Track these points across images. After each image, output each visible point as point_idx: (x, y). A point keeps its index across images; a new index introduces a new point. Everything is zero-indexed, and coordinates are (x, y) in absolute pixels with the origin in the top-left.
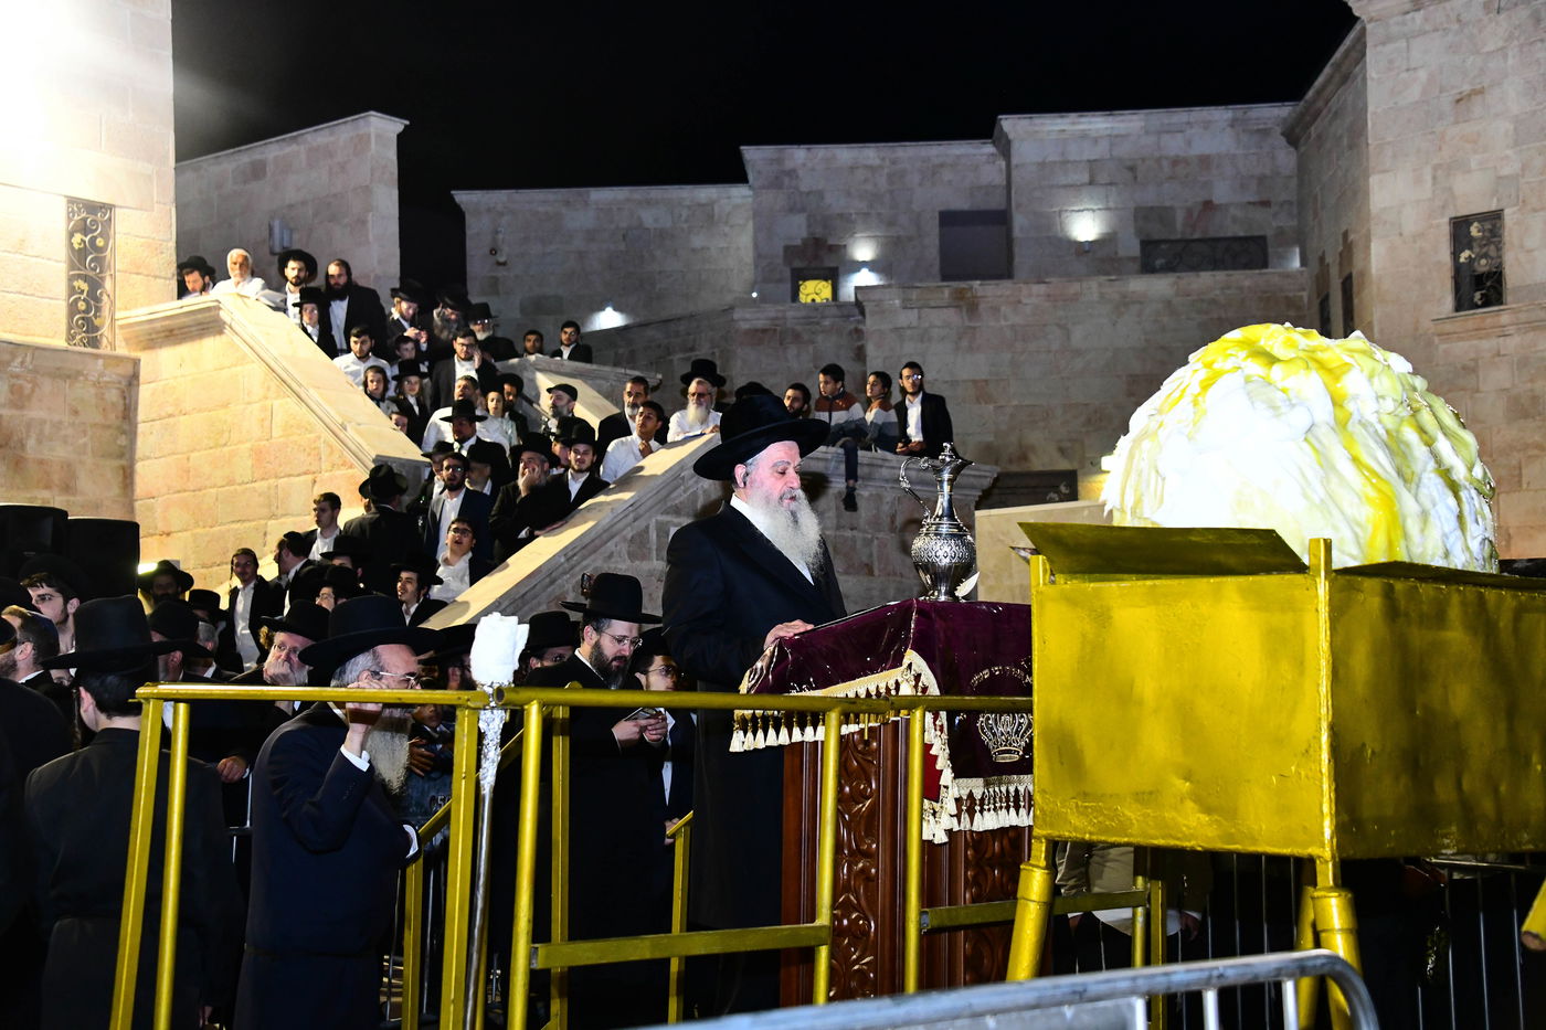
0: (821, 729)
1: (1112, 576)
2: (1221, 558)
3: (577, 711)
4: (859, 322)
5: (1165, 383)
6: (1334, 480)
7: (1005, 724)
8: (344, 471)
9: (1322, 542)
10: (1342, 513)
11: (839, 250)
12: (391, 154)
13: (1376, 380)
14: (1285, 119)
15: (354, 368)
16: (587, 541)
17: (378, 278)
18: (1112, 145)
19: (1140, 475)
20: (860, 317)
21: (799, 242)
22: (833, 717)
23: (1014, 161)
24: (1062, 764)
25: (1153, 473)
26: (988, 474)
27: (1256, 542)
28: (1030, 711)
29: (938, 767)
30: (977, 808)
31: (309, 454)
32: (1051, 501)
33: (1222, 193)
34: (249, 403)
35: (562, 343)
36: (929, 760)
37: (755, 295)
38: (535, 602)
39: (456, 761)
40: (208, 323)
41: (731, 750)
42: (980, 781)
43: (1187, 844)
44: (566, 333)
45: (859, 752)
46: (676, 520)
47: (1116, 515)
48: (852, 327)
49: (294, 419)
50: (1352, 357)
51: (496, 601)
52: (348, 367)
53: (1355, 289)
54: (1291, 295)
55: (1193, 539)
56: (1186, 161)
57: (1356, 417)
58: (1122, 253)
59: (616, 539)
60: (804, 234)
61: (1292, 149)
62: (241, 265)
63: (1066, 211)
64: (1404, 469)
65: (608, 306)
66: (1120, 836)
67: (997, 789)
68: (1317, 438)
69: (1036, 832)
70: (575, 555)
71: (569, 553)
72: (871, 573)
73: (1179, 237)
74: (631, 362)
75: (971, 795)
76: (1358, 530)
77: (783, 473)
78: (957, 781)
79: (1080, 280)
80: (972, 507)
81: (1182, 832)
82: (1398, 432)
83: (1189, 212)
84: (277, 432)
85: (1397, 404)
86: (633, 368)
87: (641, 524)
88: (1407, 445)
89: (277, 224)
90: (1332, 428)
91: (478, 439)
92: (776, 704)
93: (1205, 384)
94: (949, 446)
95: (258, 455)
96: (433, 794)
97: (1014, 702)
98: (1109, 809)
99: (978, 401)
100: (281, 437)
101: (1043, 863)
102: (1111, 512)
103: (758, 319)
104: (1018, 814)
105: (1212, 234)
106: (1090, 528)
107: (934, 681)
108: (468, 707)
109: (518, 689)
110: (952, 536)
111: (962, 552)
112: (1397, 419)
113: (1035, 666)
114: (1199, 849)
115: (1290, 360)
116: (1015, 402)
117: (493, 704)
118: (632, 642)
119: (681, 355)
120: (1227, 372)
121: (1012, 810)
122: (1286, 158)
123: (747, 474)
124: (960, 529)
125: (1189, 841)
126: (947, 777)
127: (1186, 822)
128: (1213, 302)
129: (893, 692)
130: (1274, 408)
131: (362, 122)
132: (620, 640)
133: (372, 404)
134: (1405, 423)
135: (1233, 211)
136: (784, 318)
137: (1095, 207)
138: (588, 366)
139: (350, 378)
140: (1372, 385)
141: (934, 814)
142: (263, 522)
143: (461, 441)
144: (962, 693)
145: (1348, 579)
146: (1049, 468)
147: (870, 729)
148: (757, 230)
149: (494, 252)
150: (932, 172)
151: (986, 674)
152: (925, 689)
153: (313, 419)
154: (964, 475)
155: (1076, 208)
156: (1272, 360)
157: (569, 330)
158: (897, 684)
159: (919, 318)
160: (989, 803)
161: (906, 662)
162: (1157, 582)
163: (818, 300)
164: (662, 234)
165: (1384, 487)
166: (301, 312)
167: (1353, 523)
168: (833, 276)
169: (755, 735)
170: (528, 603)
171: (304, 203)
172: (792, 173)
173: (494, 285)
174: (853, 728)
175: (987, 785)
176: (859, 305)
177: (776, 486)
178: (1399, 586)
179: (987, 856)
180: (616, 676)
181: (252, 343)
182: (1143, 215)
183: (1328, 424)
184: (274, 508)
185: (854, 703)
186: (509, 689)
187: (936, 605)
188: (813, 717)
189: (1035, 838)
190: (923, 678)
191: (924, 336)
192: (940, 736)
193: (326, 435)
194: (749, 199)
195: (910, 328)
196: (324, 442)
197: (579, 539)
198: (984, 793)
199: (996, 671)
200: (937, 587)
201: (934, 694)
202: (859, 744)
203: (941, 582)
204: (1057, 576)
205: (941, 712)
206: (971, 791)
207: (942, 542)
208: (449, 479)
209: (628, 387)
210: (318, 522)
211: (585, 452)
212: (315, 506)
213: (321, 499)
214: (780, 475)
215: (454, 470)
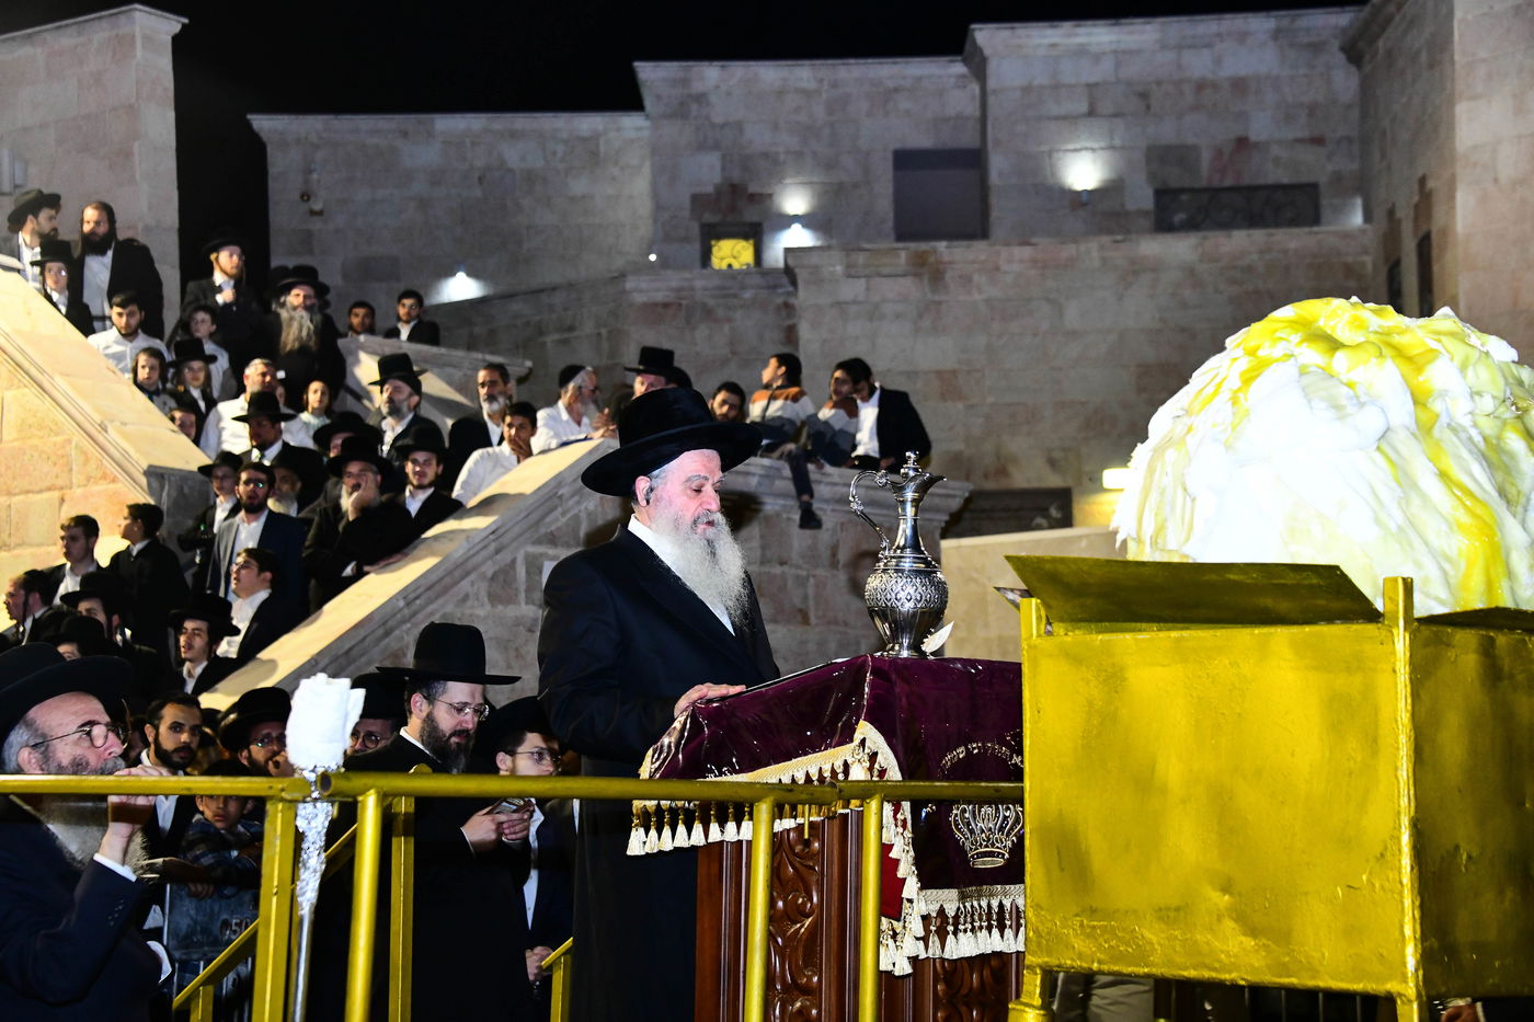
0: (746, 825)
1: (1126, 625)
2: (1267, 602)
3: (424, 802)
4: (789, 294)
5: (1194, 375)
6: (1416, 501)
7: (986, 820)
8: (102, 486)
9: (1400, 581)
10: (1426, 544)
11: (763, 200)
12: (165, 63)
13: (1470, 371)
14: (1344, 30)
15: (117, 349)
16: (434, 578)
17: (147, 229)
18: (1118, 65)
19: (1162, 493)
20: (791, 289)
21: (710, 189)
22: (763, 809)
23: (992, 83)
24: (1062, 870)
25: (1180, 491)
26: (958, 493)
27: (1315, 581)
28: (1019, 800)
29: (900, 874)
30: (950, 928)
31: (55, 464)
32: (1039, 528)
33: (1260, 127)
35: (399, 320)
36: (888, 866)
37: (653, 257)
38: (363, 660)
39: (265, 870)
41: (629, 853)
42: (953, 893)
43: (1226, 977)
44: (404, 306)
45: (796, 855)
46: (551, 552)
47: (1131, 546)
48: (780, 300)
49: (35, 416)
50: (1440, 341)
51: (312, 658)
52: (107, 347)
53: (1435, 253)
54: (1350, 259)
55: (1232, 577)
56: (1215, 86)
57: (1444, 420)
58: (1131, 206)
59: (473, 576)
60: (717, 178)
61: (1353, 69)
63: (1058, 151)
64: (1508, 487)
65: (458, 271)
66: (1137, 965)
67: (975, 903)
68: (1395, 449)
69: (1029, 960)
70: (417, 598)
71: (409, 595)
72: (805, 620)
73: (1204, 183)
74: (489, 342)
75: (941, 911)
76: (1447, 566)
77: (698, 491)
78: (924, 892)
79: (1075, 241)
80: (937, 534)
81: (1220, 961)
82: (1499, 438)
83: (1219, 153)
84: (8, 435)
85: (1497, 402)
86: (492, 353)
87: (505, 557)
88: (1512, 456)
90: (1413, 434)
91: (286, 445)
92: (687, 792)
93: (1248, 376)
94: (913, 456)
96: (225, 916)
97: (997, 790)
98: (1124, 930)
99: (943, 397)
100: (16, 440)
101: (1037, 1001)
102: (1124, 542)
103: (658, 290)
104: (1002, 936)
105: (1247, 181)
106: (1097, 563)
107: (895, 762)
108: (282, 800)
109: (350, 774)
110: (918, 573)
111: (930, 593)
112: (1498, 423)
113: (1027, 742)
114: (1243, 983)
115: (1358, 345)
116: (990, 400)
117: (315, 795)
118: (475, 711)
119: (556, 337)
120: (1276, 361)
121: (995, 931)
122: (1345, 81)
123: (652, 490)
124: (928, 564)
125: (1230, 972)
126: (911, 888)
127: (1225, 947)
128: (1250, 269)
129: (841, 777)
130: (1338, 408)
131: (123, 18)
132: (460, 709)
133: (142, 398)
134: (1508, 427)
135: (1275, 150)
136: (692, 289)
137: (1096, 145)
138: (434, 350)
139: (111, 363)
140: (1464, 378)
141: (894, 936)
143: (263, 447)
144: (930, 777)
145: (1434, 630)
146: (1035, 484)
147: (812, 824)
148: (656, 174)
149: (306, 197)
150: (885, 97)
151: (961, 752)
152: (882, 772)
153: (61, 416)
154: (933, 495)
155: (1071, 147)
156: (1334, 345)
157: (408, 302)
158: (846, 766)
159: (868, 289)
160: (965, 922)
161: (858, 737)
162: (1185, 633)
163: (736, 266)
164: (530, 177)
165: (1479, 510)
166: (42, 273)
167: (1440, 557)
168: (756, 233)
169: (659, 831)
170: (355, 660)
171: (43, 126)
172: (701, 98)
173: (306, 241)
174: (788, 823)
175: (963, 898)
176: (789, 272)
177: (688, 507)
178: (1502, 640)
179: (964, 991)
180: (457, 756)
182: (1159, 156)
183: (1408, 429)
185: (791, 791)
186: (338, 774)
187: (896, 662)
188: (735, 809)
189: (1028, 967)
190: (879, 758)
191: (874, 313)
192: (902, 834)
193: (78, 438)
194: (646, 133)
195: (854, 302)
196: (76, 447)
197: (423, 576)
198: (959, 908)
199: (974, 749)
200: (898, 639)
201: (894, 779)
202: (797, 845)
203: (903, 633)
204: (1055, 625)
205: (903, 803)
206: (942, 906)
207: (905, 580)
208: (249, 497)
209: (482, 375)
210: (67, 555)
211: (427, 463)
212: (63, 533)
213: (72, 524)
214: (694, 493)
215: (256, 485)
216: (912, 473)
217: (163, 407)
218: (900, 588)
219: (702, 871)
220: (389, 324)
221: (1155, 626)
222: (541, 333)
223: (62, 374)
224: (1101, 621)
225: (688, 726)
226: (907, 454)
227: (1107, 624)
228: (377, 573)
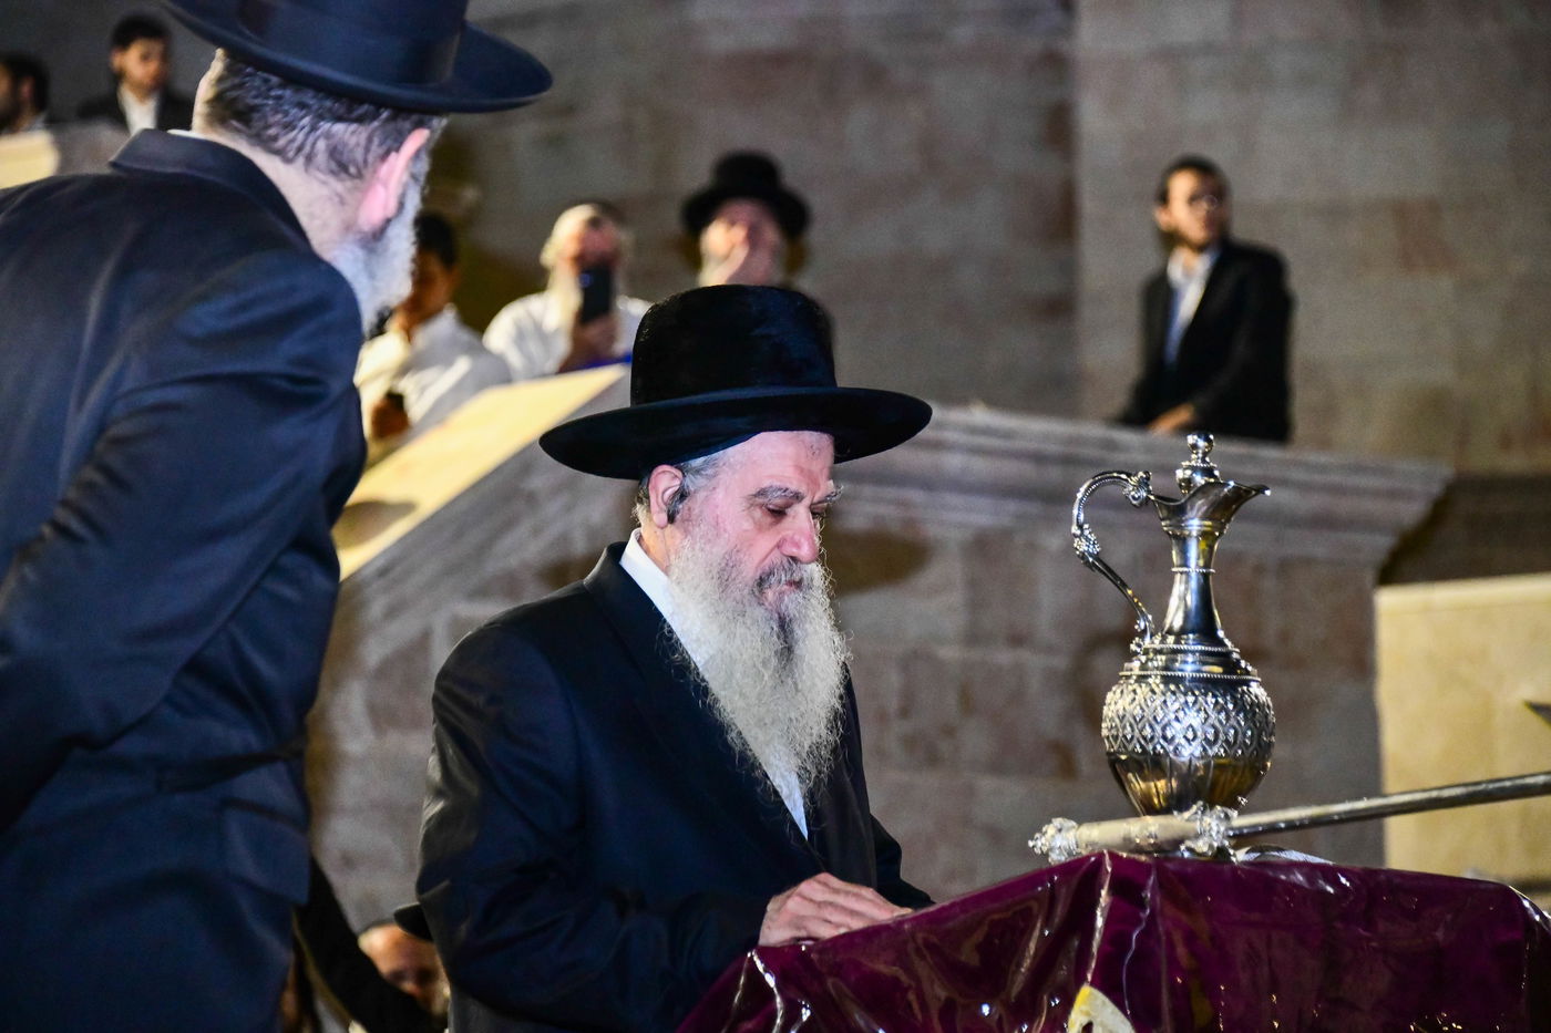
4: (1057, 30)
20: (1062, 19)
77: (778, 514)
94: (1203, 443)
99: (1408, 262)
110: (1208, 684)
111: (1235, 727)
123: (681, 495)
161: (1076, 1020)
177: (750, 546)
191: (1252, 74)
195: (1208, 48)
207: (1182, 699)
214: (769, 519)
216: (1200, 480)
226: (1189, 437)
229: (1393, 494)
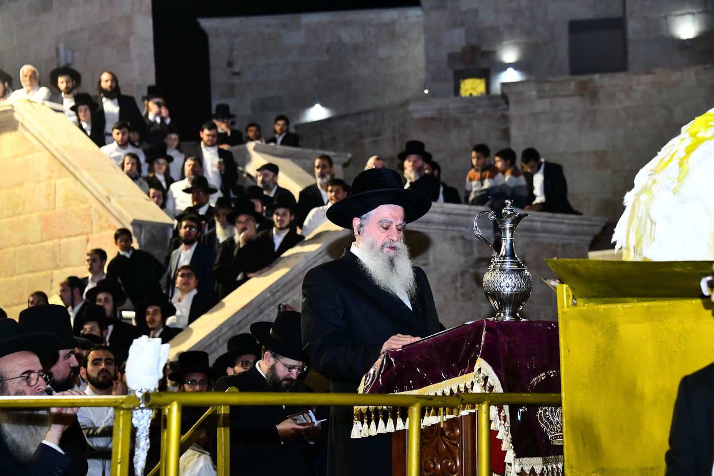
0: (407, 421)
1: (619, 299)
4: (505, 109)
8: (109, 232)
11: (490, 55)
15: (117, 154)
19: (640, 221)
20: (505, 106)
21: (459, 50)
22: (415, 411)
24: (585, 445)
25: (649, 219)
28: (559, 405)
29: (503, 449)
31: (84, 220)
34: (38, 182)
35: (275, 132)
36: (495, 444)
37: (426, 92)
40: (6, 122)
41: (352, 437)
42: (539, 460)
44: (278, 124)
45: (447, 437)
47: (624, 252)
48: (499, 113)
49: (72, 193)
52: (111, 153)
55: (676, 269)
60: (463, 43)
62: (31, 77)
63: (671, 16)
65: (317, 103)
67: (554, 466)
70: (278, 291)
71: (273, 290)
74: (330, 144)
75: (533, 470)
77: (387, 229)
78: (520, 459)
79: (681, 70)
80: (587, 248)
84: (59, 204)
89: (62, 48)
92: (385, 401)
93: (690, 149)
94: (509, 202)
95: (45, 221)
99: (599, 167)
100: (62, 207)
102: (620, 250)
103: (428, 110)
107: (499, 382)
108: (122, 409)
109: (161, 393)
110: (513, 271)
111: (521, 283)
113: (562, 370)
117: (142, 405)
120: (706, 140)
123: (361, 226)
124: (519, 265)
126: (510, 457)
129: (469, 391)
133: (129, 181)
136: (448, 109)
137: (696, 11)
138: (295, 149)
139: (114, 162)
142: (49, 272)
144: (524, 390)
148: (427, 43)
149: (230, 64)
151: (543, 376)
152: (491, 388)
153: (86, 193)
155: (679, 12)
157: (281, 122)
158: (473, 384)
159: (551, 105)
161: (476, 368)
162: (652, 303)
163: (475, 94)
164: (356, 48)
166: (77, 113)
168: (487, 75)
169: (369, 424)
171: (81, 30)
173: (231, 90)
175: (545, 462)
176: (504, 97)
177: (379, 237)
181: (40, 138)
184: (58, 262)
185: (443, 399)
186: (155, 393)
187: (501, 324)
190: (489, 380)
191: (555, 119)
192: (504, 425)
193: (96, 205)
194: (421, 19)
195: (544, 113)
196: (95, 210)
197: (281, 279)
198: (543, 469)
199: (551, 374)
200: (502, 310)
201: (499, 392)
202: (447, 431)
203: (505, 306)
204: (578, 300)
205: (504, 406)
206: (533, 467)
207: (505, 275)
208: (186, 236)
209: (317, 162)
210: (91, 270)
211: (284, 215)
212: (88, 257)
213: (93, 252)
214: (384, 230)
215: (190, 229)
216: (509, 213)
217: (140, 185)
218: (502, 280)
219: (394, 447)
220: (270, 136)
221: (635, 300)
222: (361, 138)
223: (88, 169)
224: (604, 297)
225: (385, 362)
226: (506, 201)
227: (608, 299)
228: (257, 276)
229: (592, 226)
